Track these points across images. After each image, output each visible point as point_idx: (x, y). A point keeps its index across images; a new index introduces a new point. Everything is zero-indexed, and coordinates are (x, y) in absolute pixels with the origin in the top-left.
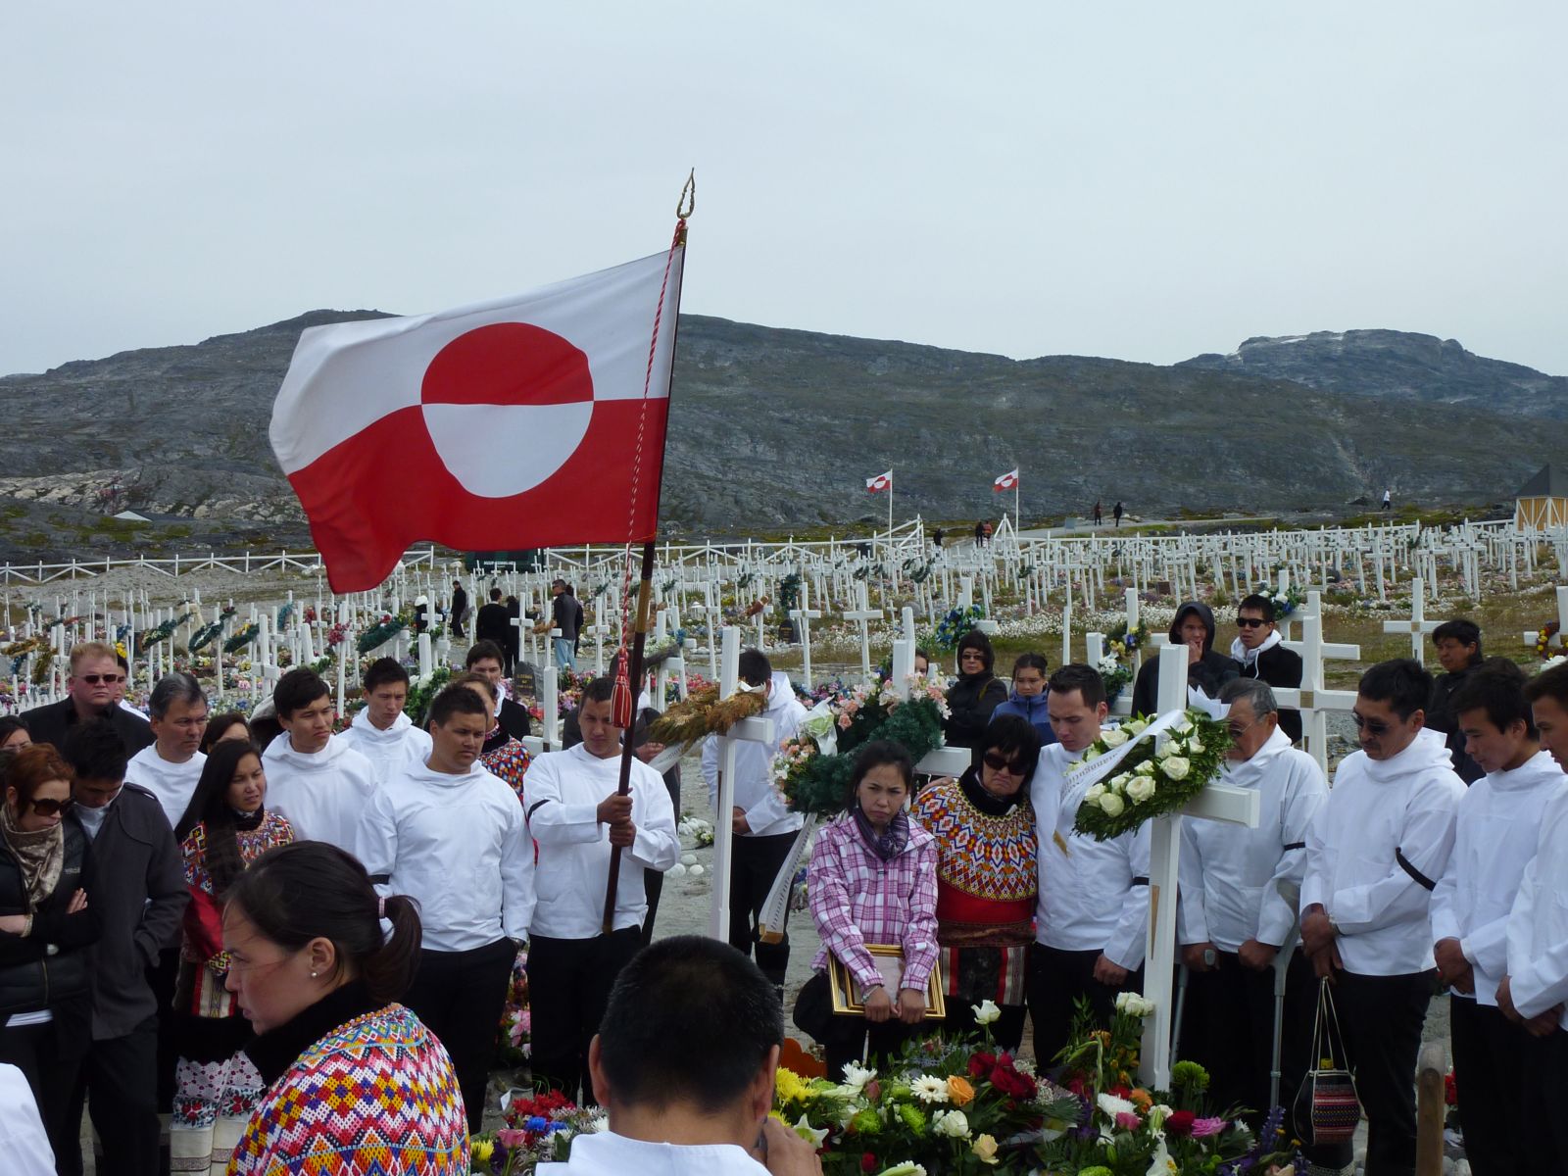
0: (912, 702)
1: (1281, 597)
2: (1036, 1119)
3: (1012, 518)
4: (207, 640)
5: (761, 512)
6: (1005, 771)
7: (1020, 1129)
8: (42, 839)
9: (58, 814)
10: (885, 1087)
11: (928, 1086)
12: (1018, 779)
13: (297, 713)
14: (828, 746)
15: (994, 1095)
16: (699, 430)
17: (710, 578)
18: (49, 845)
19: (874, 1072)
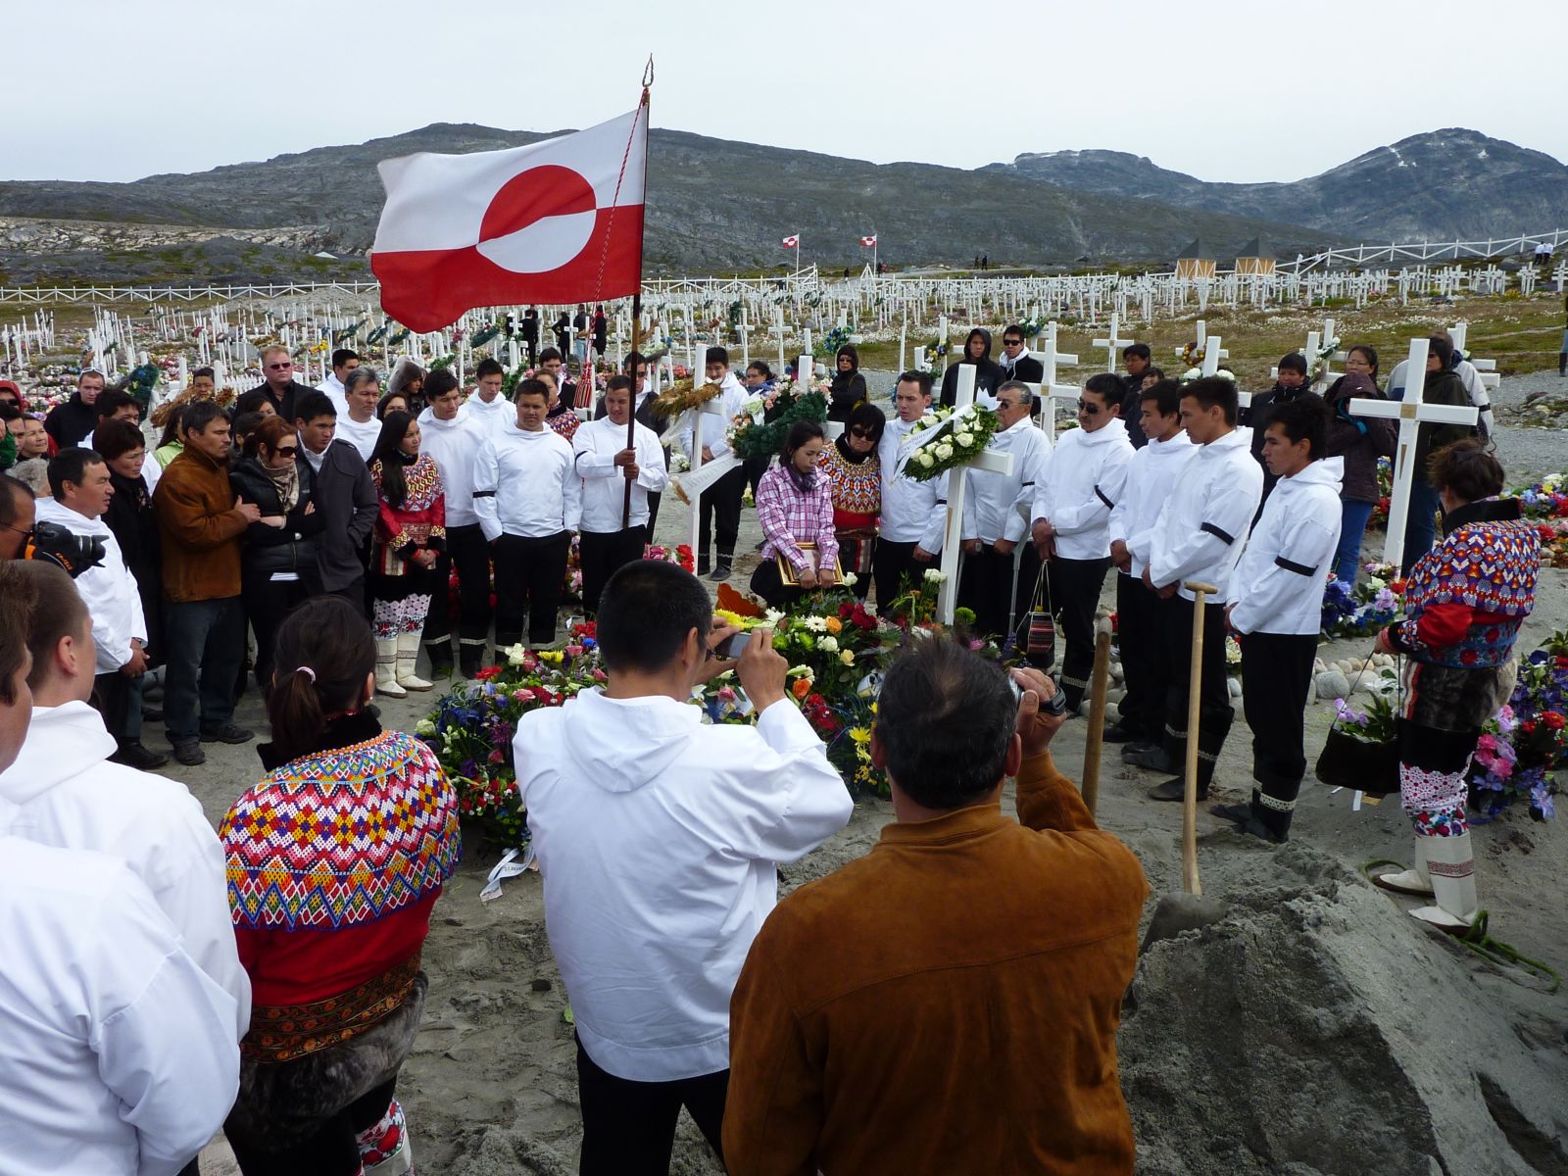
0: (810, 394)
1: (1033, 323)
2: (877, 641)
3: (872, 266)
4: (378, 337)
5: (718, 259)
6: (864, 439)
7: (867, 646)
8: (285, 472)
9: (294, 456)
10: (790, 622)
11: (815, 622)
12: (871, 443)
13: (438, 398)
14: (759, 420)
15: (853, 627)
16: (679, 206)
17: (686, 301)
18: (290, 476)
19: (784, 614)
